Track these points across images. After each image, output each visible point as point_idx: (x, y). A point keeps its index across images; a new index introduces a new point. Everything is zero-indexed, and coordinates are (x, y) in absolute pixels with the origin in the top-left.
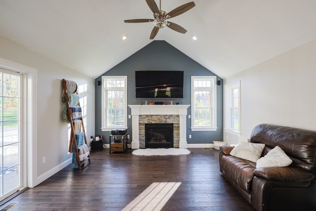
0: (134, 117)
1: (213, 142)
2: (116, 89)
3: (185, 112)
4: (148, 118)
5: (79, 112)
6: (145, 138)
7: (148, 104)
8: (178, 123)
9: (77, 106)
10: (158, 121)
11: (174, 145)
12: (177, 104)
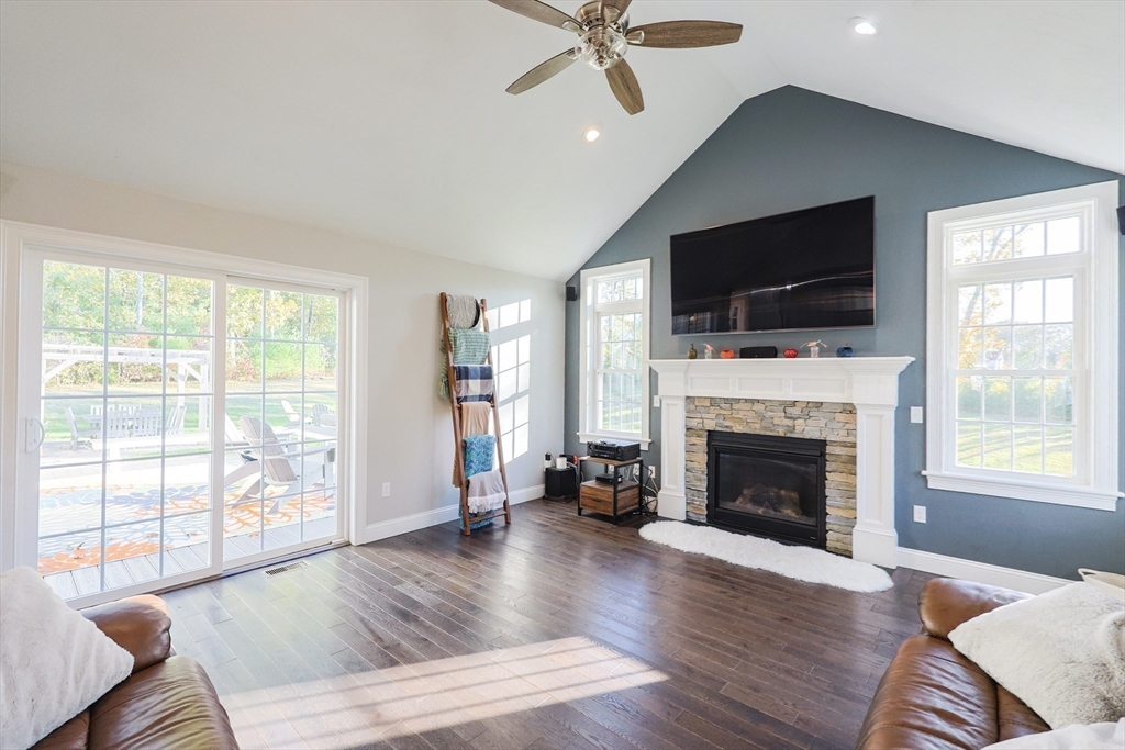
0: (669, 402)
1: (1080, 571)
2: (621, 308)
3: (889, 393)
4: (718, 411)
5: (481, 378)
6: (705, 485)
7: (716, 355)
8: (850, 439)
9: (483, 362)
10: (758, 426)
11: (830, 536)
12: (845, 352)
